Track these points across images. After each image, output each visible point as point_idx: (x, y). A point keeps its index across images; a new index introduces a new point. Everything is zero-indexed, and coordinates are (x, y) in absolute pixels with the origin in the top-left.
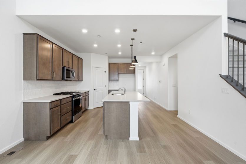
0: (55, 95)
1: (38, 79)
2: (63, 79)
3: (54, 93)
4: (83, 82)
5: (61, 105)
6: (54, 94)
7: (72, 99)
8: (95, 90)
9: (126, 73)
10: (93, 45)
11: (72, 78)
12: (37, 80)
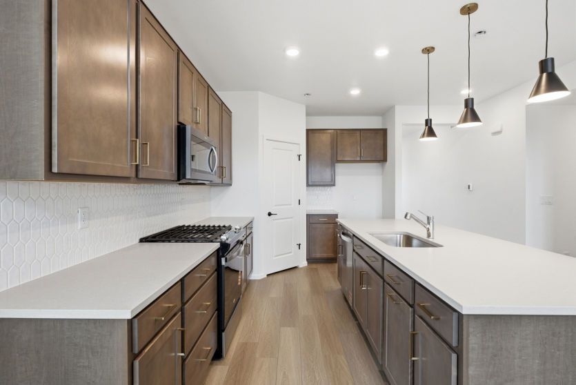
0: (147, 245)
1: (55, 170)
2: (180, 176)
3: (142, 237)
4: (231, 187)
5: (183, 304)
6: (142, 240)
7: (219, 262)
8: (270, 214)
9: (361, 161)
10: (284, 51)
11: (209, 173)
12: (50, 175)
